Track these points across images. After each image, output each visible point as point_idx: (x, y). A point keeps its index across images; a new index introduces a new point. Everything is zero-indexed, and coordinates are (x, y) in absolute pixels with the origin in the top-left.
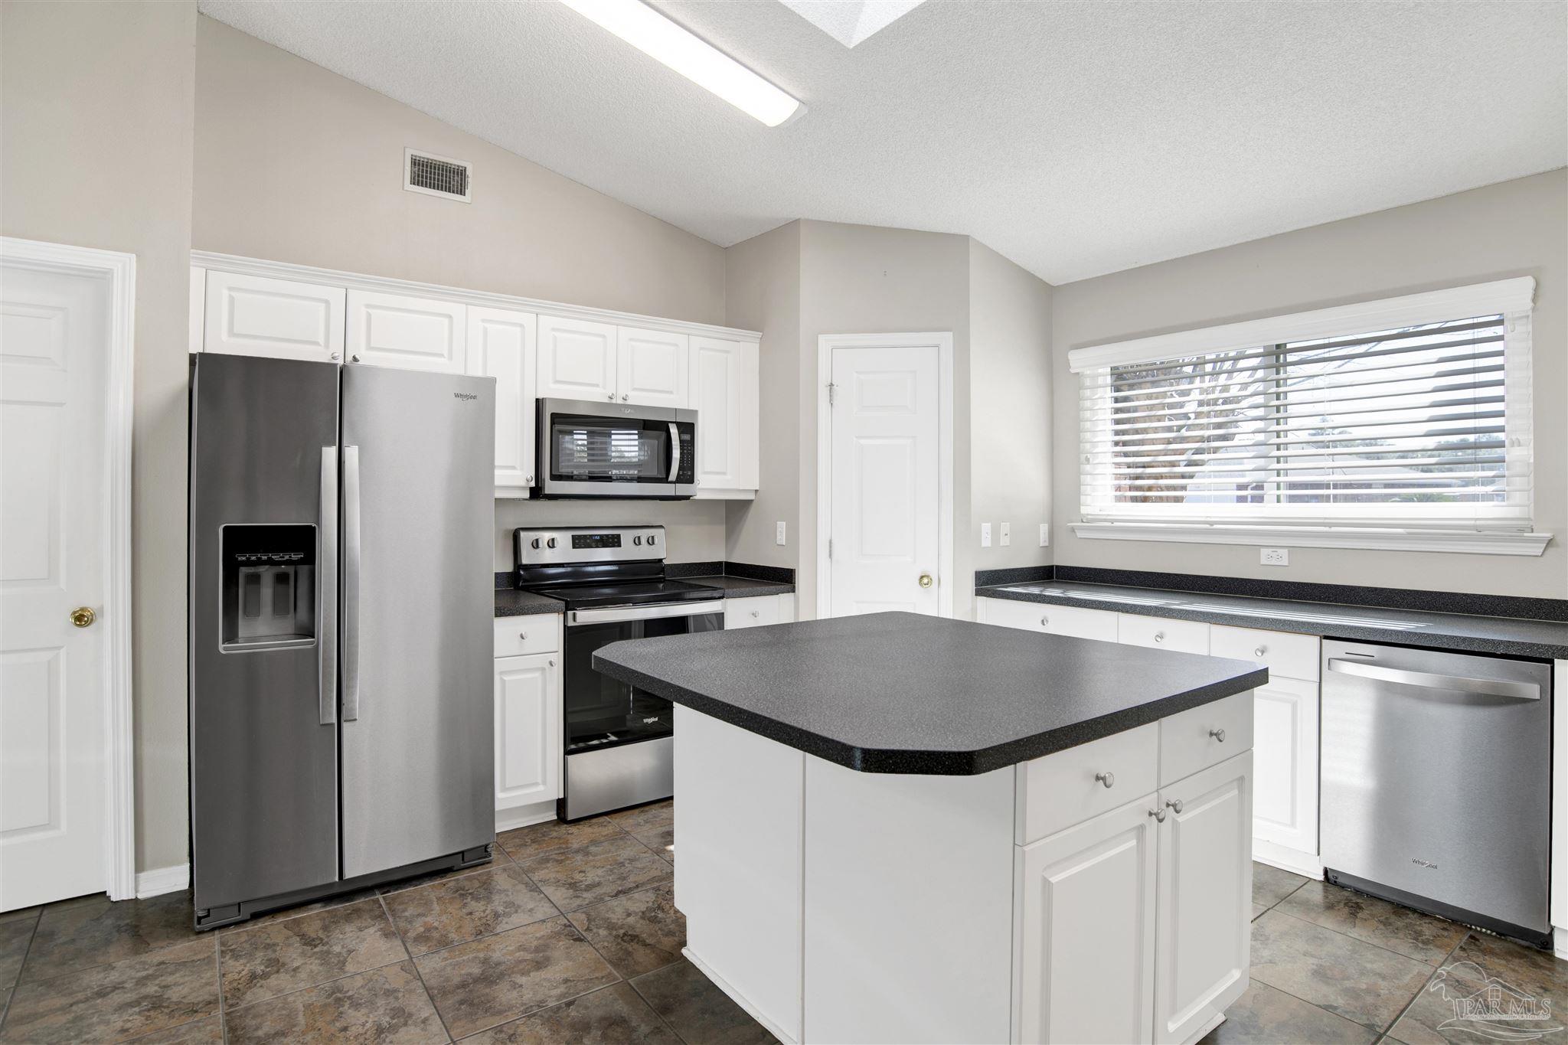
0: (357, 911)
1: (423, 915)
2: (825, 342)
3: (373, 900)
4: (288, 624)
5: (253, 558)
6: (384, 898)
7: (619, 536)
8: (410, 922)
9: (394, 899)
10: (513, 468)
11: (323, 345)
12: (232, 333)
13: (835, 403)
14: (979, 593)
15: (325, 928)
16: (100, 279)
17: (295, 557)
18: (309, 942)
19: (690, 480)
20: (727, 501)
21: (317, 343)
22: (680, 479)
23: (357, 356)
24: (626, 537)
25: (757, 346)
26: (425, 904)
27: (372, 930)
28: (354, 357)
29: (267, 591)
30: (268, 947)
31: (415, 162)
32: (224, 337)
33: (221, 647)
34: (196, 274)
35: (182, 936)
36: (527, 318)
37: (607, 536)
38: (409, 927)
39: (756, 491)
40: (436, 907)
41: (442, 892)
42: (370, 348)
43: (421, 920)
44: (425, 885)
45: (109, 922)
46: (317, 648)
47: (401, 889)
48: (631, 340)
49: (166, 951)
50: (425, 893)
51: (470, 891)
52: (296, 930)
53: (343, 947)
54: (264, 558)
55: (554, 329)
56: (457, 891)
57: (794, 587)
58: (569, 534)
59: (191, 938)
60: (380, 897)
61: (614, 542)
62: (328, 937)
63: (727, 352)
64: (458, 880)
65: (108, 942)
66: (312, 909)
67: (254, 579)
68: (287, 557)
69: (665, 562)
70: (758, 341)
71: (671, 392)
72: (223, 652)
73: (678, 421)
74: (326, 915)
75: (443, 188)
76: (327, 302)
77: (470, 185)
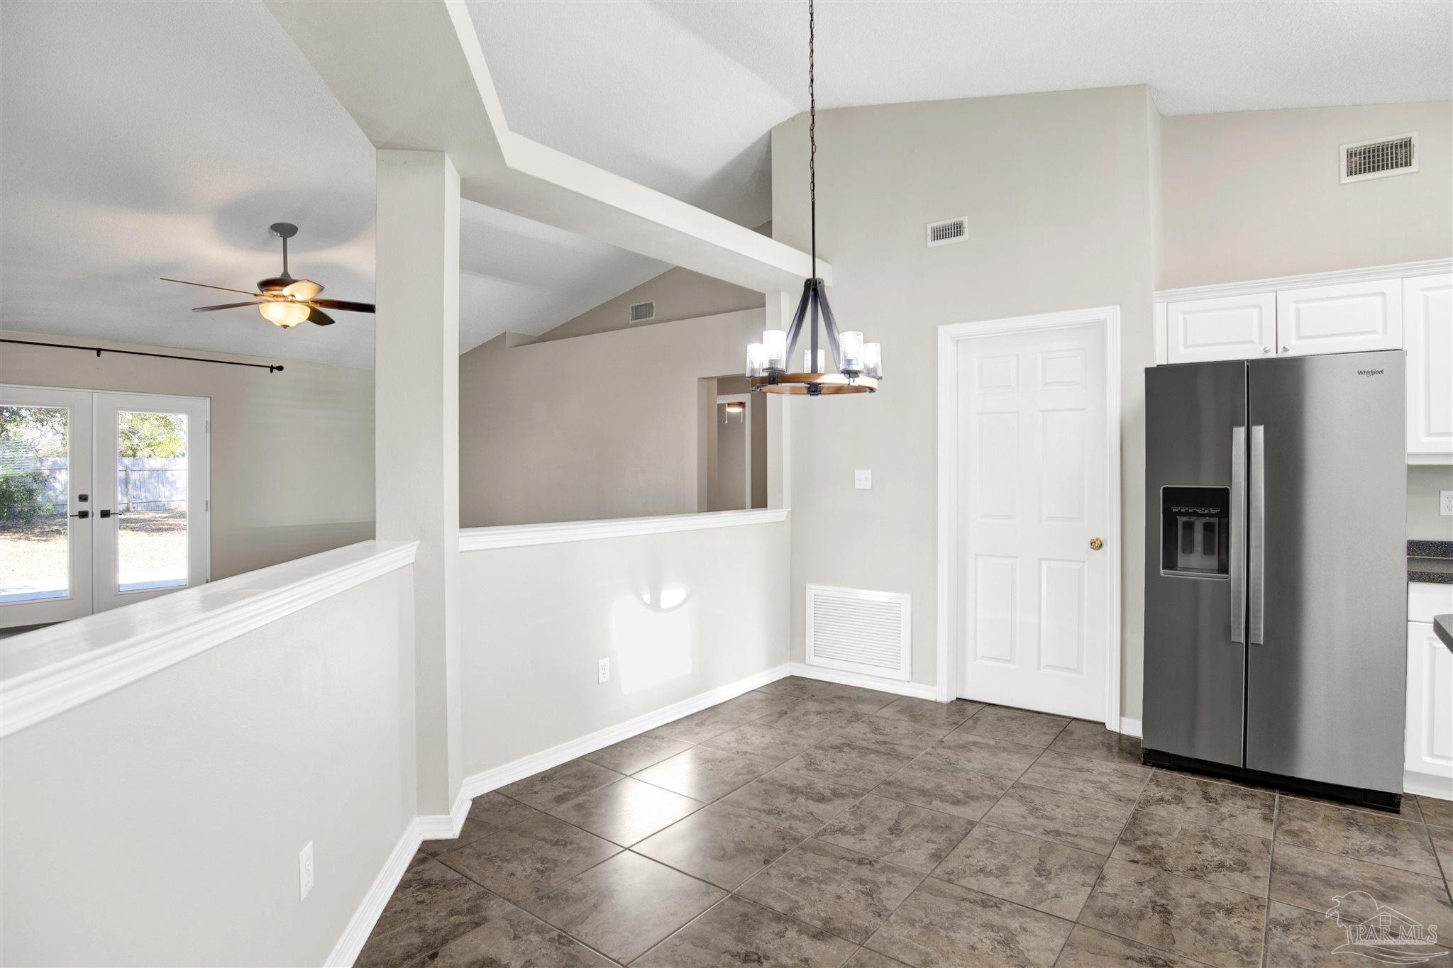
0: (1253, 796)
1: (1305, 821)
3: (1270, 795)
4: (1213, 561)
5: (1183, 510)
6: (1280, 797)
8: (1290, 820)
9: (1288, 801)
11: (1257, 342)
12: (1186, 346)
15: (1224, 796)
17: (1213, 511)
18: (1207, 797)
21: (1252, 342)
23: (1287, 347)
26: (1312, 815)
27: (1256, 811)
28: (1284, 348)
29: (1198, 536)
30: (1180, 788)
31: (1350, 155)
32: (1181, 349)
33: (1162, 571)
34: (1159, 308)
35: (1135, 761)
38: (1287, 822)
40: (1320, 820)
41: (1333, 814)
42: (1299, 337)
43: (1300, 822)
44: (1321, 803)
45: (1100, 738)
46: (1229, 583)
47: (1299, 797)
49: (1122, 765)
50: (1317, 808)
51: (1360, 824)
52: (1204, 788)
53: (1228, 811)
54: (1192, 510)
56: (1349, 818)
59: (1139, 765)
60: (1277, 796)
62: (1222, 801)
64: (1355, 812)
65: (1095, 748)
66: (1221, 781)
67: (1189, 527)
68: (1207, 511)
72: (1163, 575)
74: (1230, 788)
75: (1385, 168)
76: (1260, 307)
77: (1415, 154)
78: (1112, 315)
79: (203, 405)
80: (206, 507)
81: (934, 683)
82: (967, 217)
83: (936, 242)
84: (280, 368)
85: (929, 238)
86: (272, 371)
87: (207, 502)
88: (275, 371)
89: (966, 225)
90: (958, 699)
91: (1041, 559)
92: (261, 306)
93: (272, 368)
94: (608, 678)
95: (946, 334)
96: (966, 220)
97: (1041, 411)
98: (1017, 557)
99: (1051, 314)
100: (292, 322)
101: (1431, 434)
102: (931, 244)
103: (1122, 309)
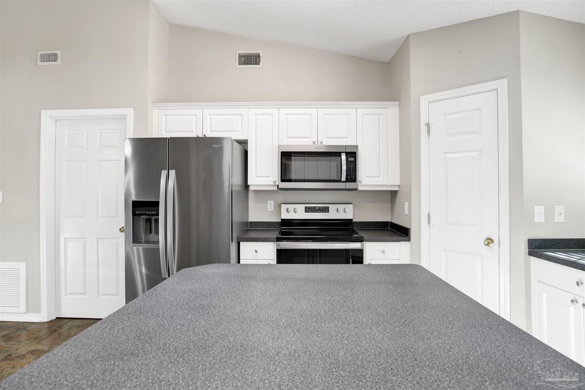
2: (424, 100)
5: (141, 213)
7: (328, 207)
10: (269, 177)
11: (195, 132)
12: (166, 131)
13: (431, 134)
14: (531, 254)
16: (124, 118)
19: (354, 180)
20: (391, 191)
21: (193, 132)
22: (348, 180)
23: (206, 135)
24: (332, 208)
25: (398, 109)
29: (153, 225)
31: (240, 56)
32: (164, 133)
33: (132, 244)
34: (155, 112)
36: (274, 111)
37: (322, 207)
39: (399, 185)
42: (211, 131)
48: (325, 114)
54: (144, 213)
55: (286, 114)
57: (410, 238)
58: (304, 206)
61: (326, 210)
63: (380, 114)
67: (148, 220)
68: (151, 213)
69: (353, 221)
70: (398, 106)
71: (347, 138)
73: (347, 151)
75: (251, 64)
76: (196, 115)
77: (261, 60)
78: (129, 112)
81: (39, 312)
82: (60, 51)
83: (42, 63)
85: (39, 60)
89: (59, 55)
90: (57, 318)
91: (98, 239)
95: (46, 116)
96: (59, 53)
97: (98, 160)
98: (86, 238)
99: (99, 109)
101: (257, 177)
102: (39, 63)
103: (134, 110)
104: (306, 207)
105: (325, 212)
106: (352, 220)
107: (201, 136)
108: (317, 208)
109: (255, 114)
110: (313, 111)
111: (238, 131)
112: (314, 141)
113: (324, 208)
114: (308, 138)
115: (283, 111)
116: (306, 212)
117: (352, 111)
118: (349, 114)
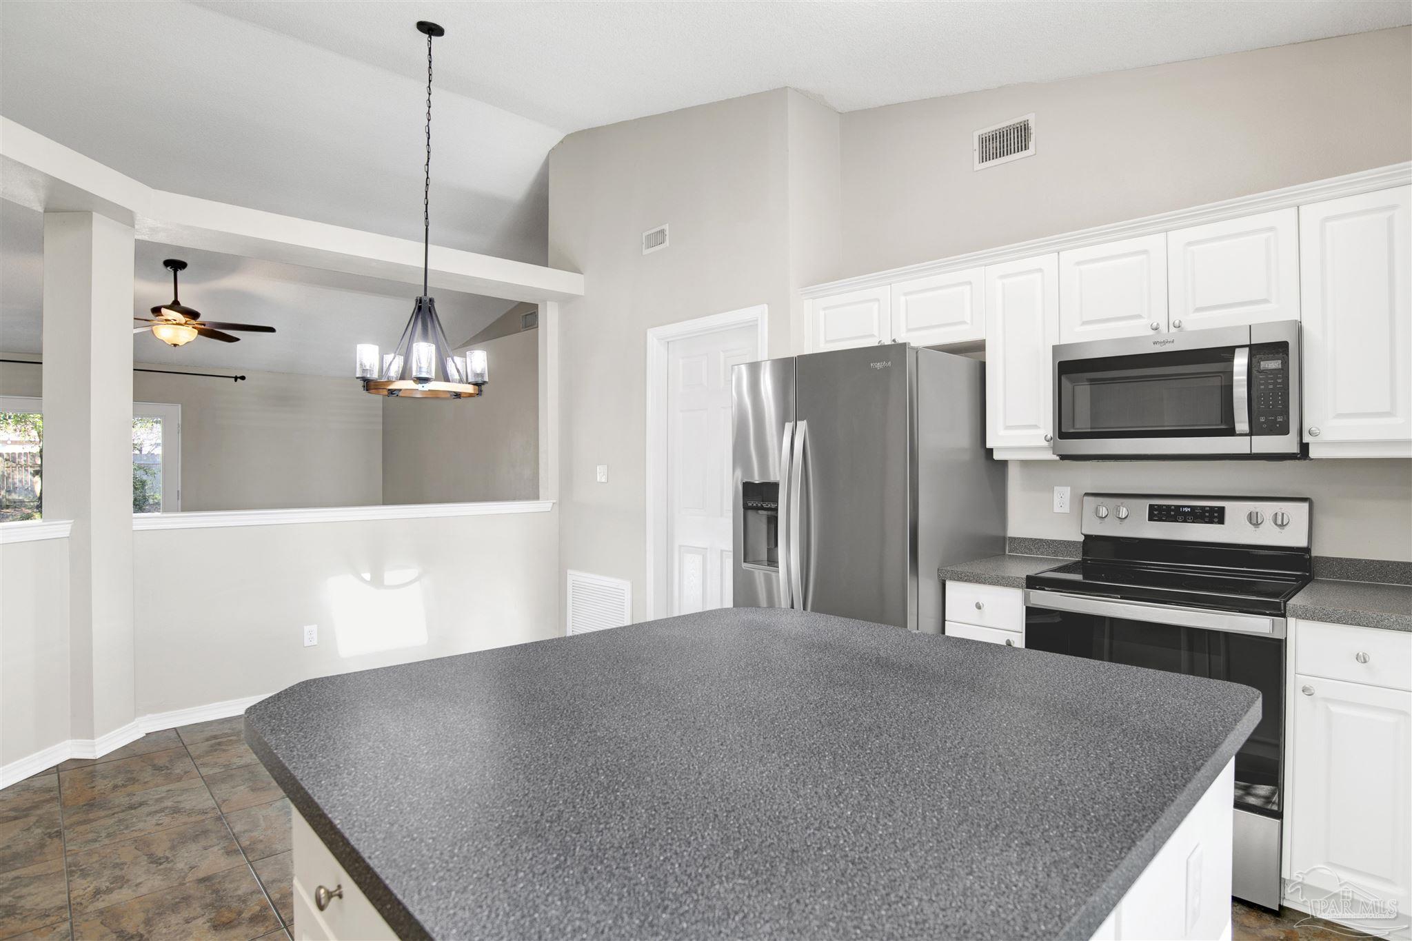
5: (755, 505)
7: (1222, 509)
10: (1036, 427)
11: (876, 335)
12: (826, 341)
19: (1282, 428)
21: (873, 335)
22: (1260, 429)
23: (897, 339)
24: (1233, 510)
28: (894, 340)
31: (984, 140)
33: (743, 563)
34: (807, 305)
36: (1047, 261)
37: (1203, 508)
42: (907, 330)
48: (1190, 244)
54: (759, 505)
55: (1078, 263)
58: (1146, 503)
61: (1216, 516)
68: (769, 505)
71: (1266, 301)
72: (743, 567)
73: (1255, 342)
75: (1009, 152)
76: (878, 300)
77: (1033, 137)
78: (763, 313)
79: (175, 411)
80: (178, 496)
82: (667, 225)
83: (649, 249)
84: (243, 378)
85: (644, 245)
86: (236, 381)
87: (178, 491)
88: (239, 380)
89: (667, 233)
92: (154, 327)
93: (236, 378)
94: (315, 642)
95: (654, 338)
96: (666, 227)
97: (722, 407)
100: (181, 341)
101: (1007, 428)
102: (646, 252)
103: (768, 307)
104: (1151, 507)
105: (1211, 522)
106: (1307, 550)
107: (888, 342)
108: (1186, 510)
109: (1002, 277)
110: (1154, 242)
111: (964, 323)
112: (1155, 325)
113: (1207, 511)
114: (1139, 316)
115: (1069, 256)
116: (1151, 519)
117: (1284, 219)
118: (1271, 229)
